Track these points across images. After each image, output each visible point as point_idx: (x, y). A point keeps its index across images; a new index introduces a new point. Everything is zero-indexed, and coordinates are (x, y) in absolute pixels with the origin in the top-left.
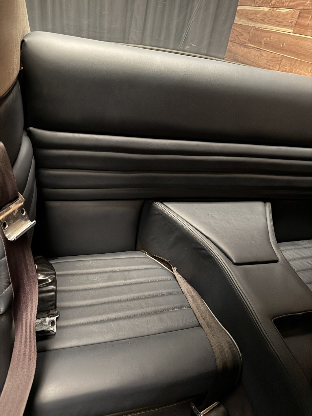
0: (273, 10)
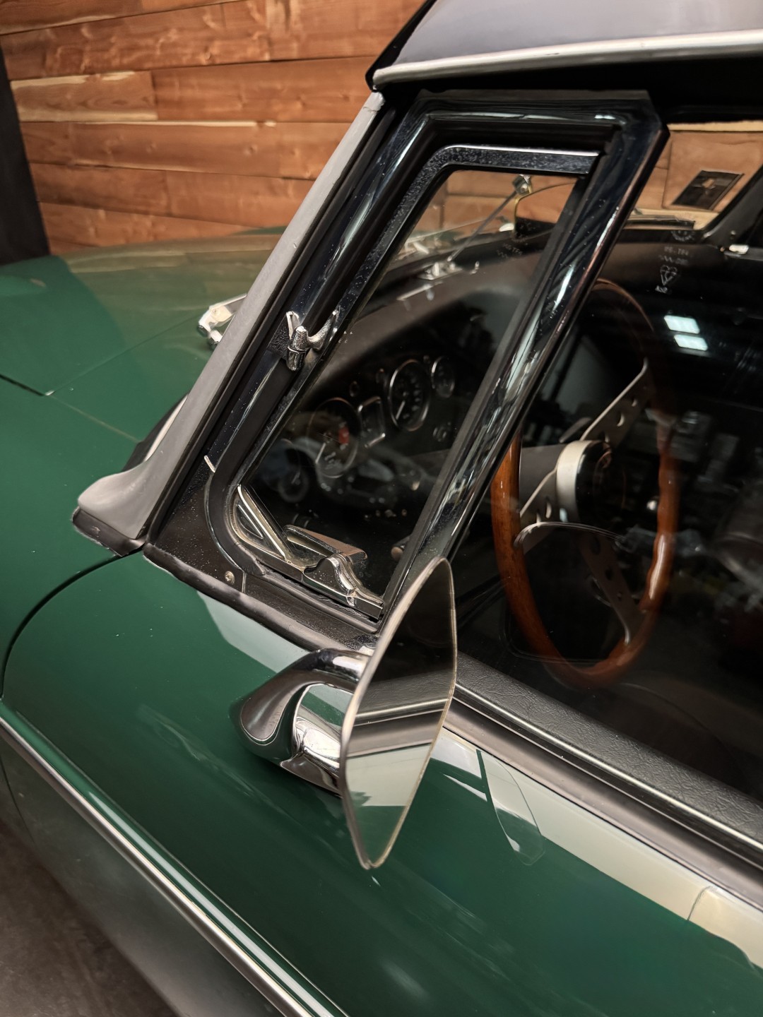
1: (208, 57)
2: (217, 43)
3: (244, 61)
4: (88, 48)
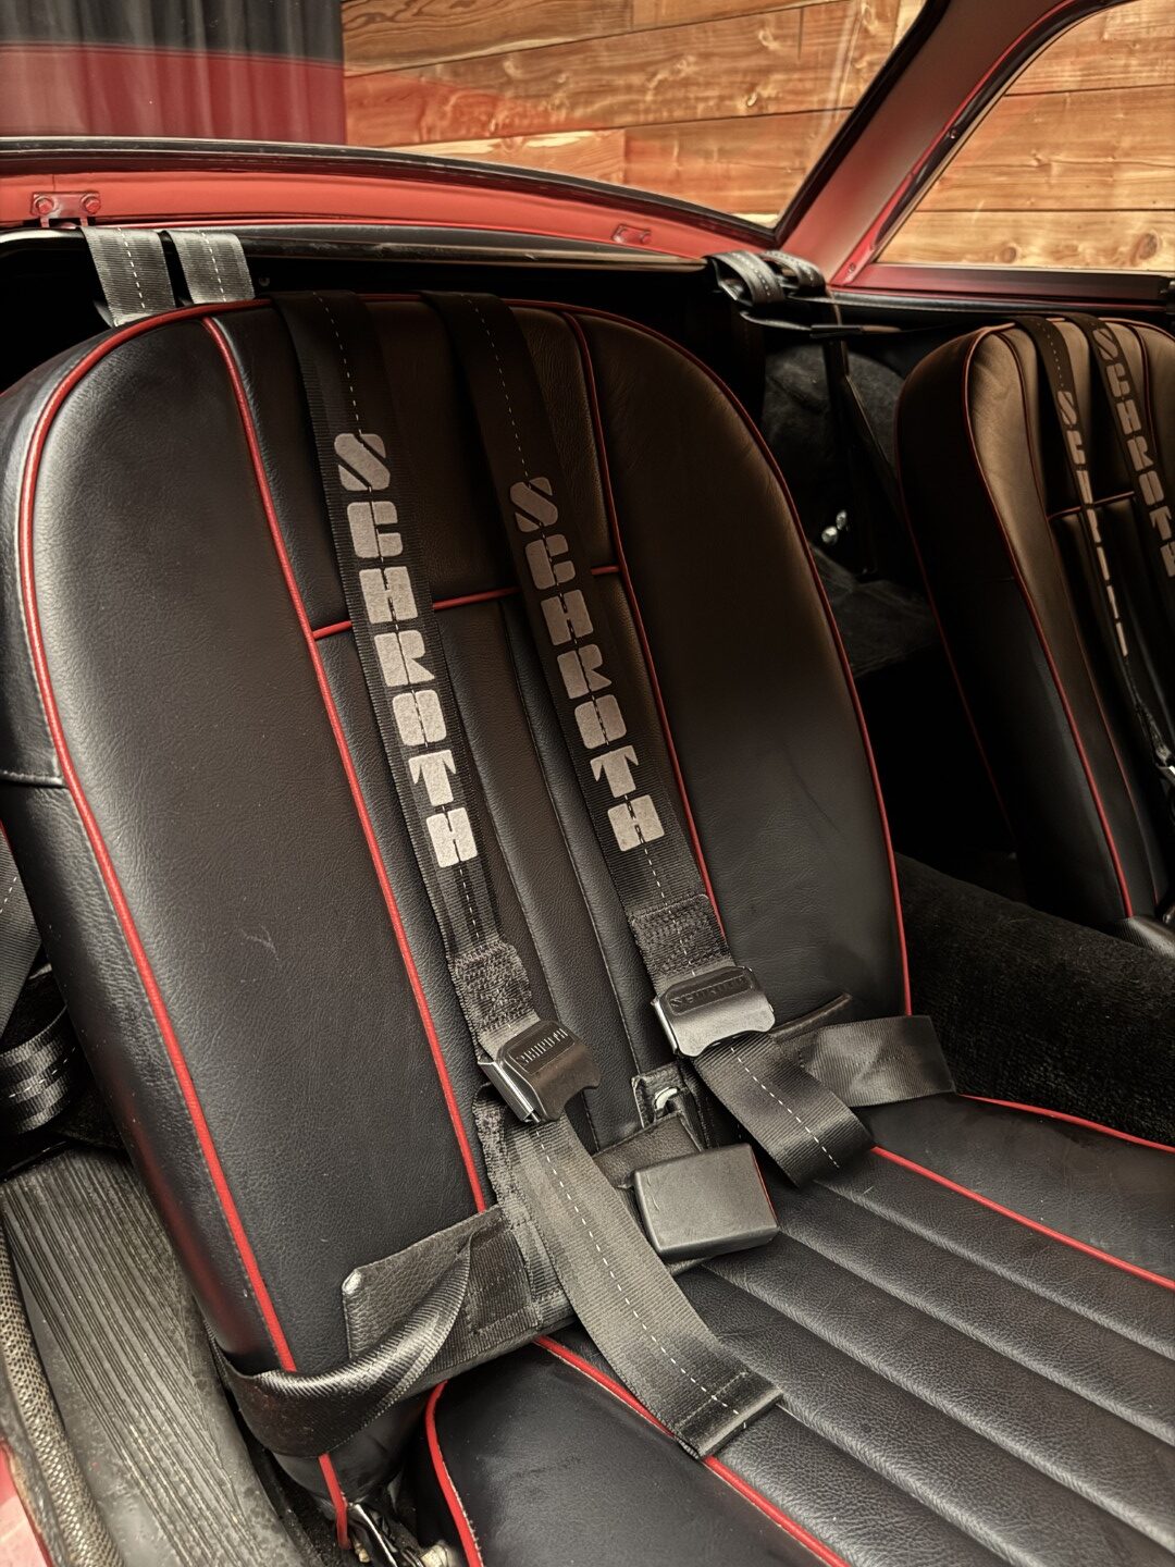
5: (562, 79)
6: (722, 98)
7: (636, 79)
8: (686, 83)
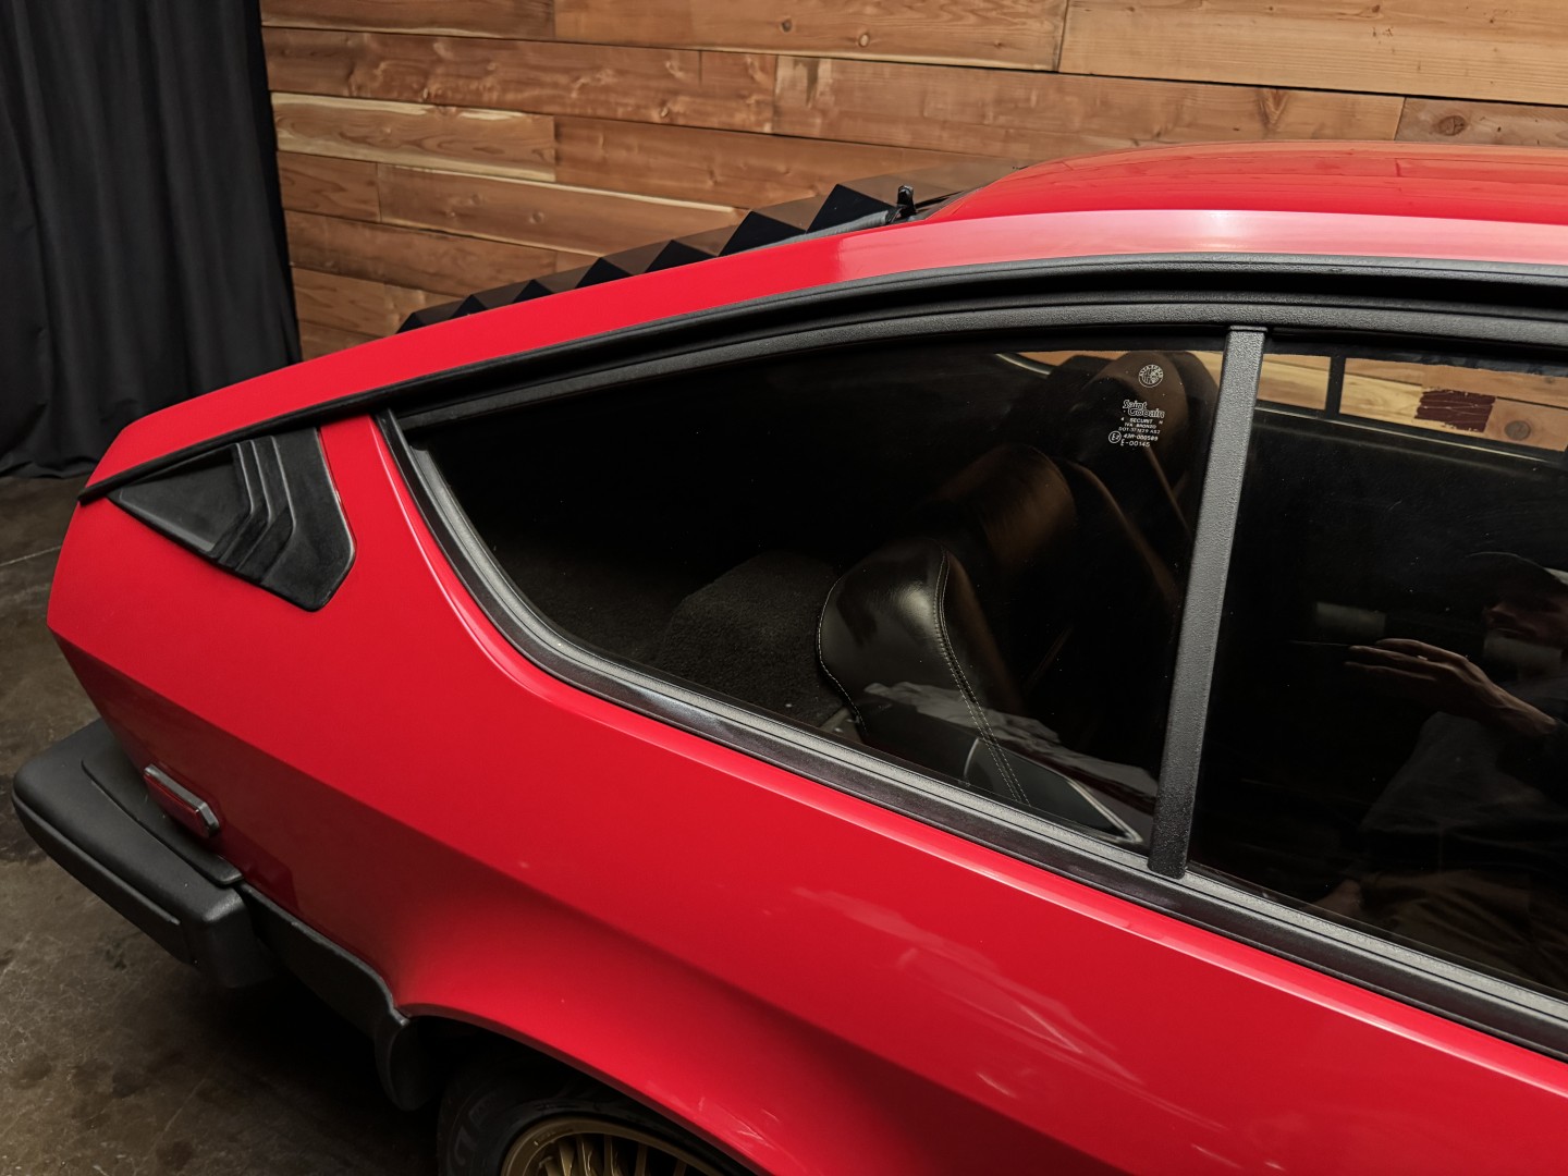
0: (445, 114)
1: (663, 114)
2: (683, 99)
3: (727, 128)
4: (440, 70)
5: (492, 67)
6: (638, 107)
7: (563, 79)
8: (607, 89)
